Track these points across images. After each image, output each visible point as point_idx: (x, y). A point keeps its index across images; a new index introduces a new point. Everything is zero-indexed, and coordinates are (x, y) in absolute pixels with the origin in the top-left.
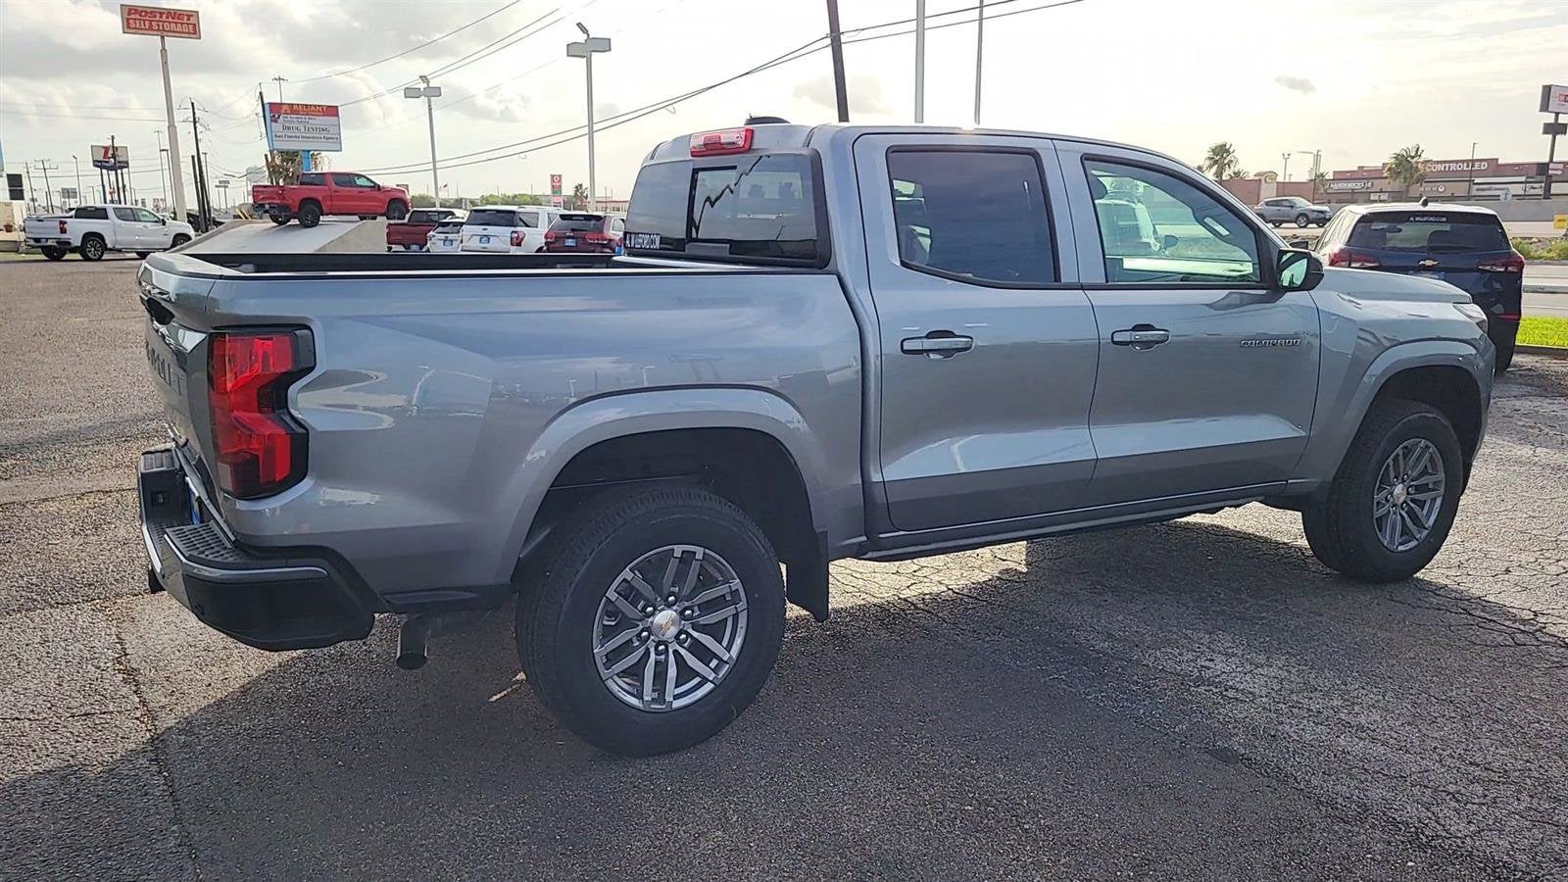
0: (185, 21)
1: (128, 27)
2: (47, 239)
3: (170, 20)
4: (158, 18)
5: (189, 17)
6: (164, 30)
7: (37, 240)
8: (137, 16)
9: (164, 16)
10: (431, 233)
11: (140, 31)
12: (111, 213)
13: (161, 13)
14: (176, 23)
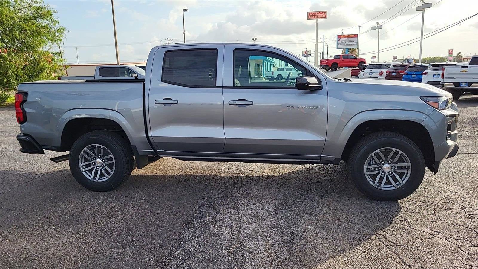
0: (323, 14)
1: (309, 18)
2: (269, 76)
3: (320, 14)
4: (316, 15)
5: (325, 13)
6: (318, 18)
7: (267, 77)
8: (311, 15)
9: (318, 14)
10: (360, 72)
11: (312, 19)
12: (285, 69)
13: (317, 13)
14: (321, 15)
